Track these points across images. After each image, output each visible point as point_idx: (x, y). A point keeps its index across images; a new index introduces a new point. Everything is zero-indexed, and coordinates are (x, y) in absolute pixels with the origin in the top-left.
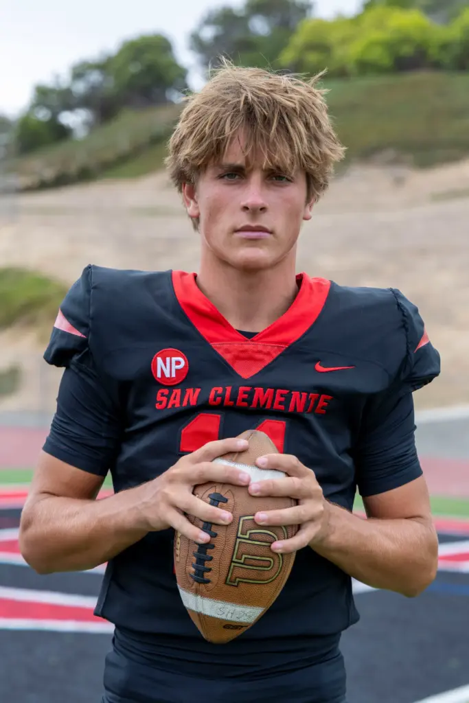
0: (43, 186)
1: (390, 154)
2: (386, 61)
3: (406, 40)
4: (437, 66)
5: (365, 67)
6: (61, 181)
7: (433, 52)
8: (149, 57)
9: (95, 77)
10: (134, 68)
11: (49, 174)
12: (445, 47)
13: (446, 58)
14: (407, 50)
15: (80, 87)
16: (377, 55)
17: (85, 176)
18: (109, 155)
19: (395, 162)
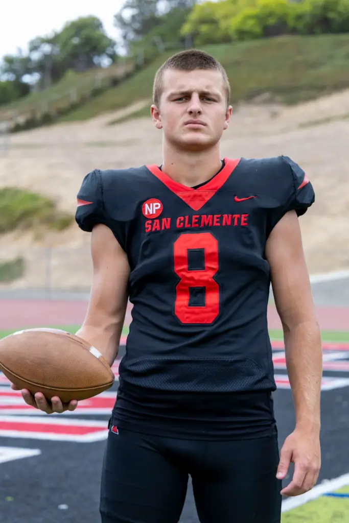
0: (17, 129)
1: (266, 95)
2: (258, 29)
3: (271, 14)
4: (294, 31)
5: (243, 34)
6: (30, 125)
7: (291, 23)
8: (85, 33)
9: (47, 48)
10: (76, 41)
11: (21, 120)
12: (299, 17)
13: (300, 25)
14: (272, 21)
15: (36, 56)
16: (251, 24)
17: (47, 120)
18: (64, 105)
19: (270, 101)
